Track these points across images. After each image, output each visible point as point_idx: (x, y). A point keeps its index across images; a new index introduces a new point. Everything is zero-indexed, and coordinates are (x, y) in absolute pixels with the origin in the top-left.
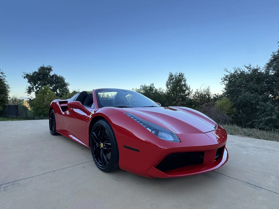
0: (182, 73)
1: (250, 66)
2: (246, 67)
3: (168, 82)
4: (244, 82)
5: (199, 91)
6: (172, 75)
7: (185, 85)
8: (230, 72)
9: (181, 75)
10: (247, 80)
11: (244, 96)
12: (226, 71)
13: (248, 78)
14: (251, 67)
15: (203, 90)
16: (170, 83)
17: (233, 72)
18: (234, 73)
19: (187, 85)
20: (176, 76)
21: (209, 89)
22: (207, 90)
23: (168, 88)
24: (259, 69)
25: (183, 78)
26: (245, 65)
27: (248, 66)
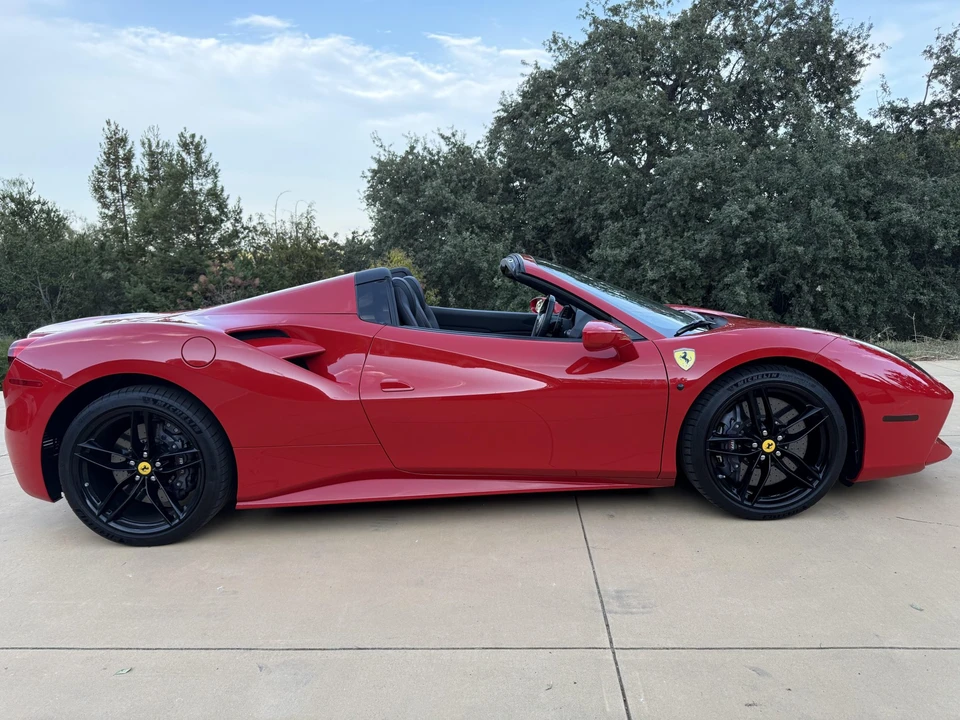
0: (193, 136)
1: (454, 135)
2: (443, 137)
3: (100, 173)
4: (446, 192)
5: (269, 221)
6: (120, 135)
7: (215, 195)
8: (392, 149)
9: (193, 146)
10: (453, 185)
11: (455, 246)
12: (377, 143)
13: (454, 177)
14: (457, 137)
15: (287, 218)
16: (114, 177)
17: (400, 151)
18: (407, 153)
19: (225, 195)
20: (150, 146)
21: (313, 213)
22: (304, 221)
23: (105, 206)
24: (477, 147)
25: (204, 159)
26: (439, 130)
27: (446, 135)
